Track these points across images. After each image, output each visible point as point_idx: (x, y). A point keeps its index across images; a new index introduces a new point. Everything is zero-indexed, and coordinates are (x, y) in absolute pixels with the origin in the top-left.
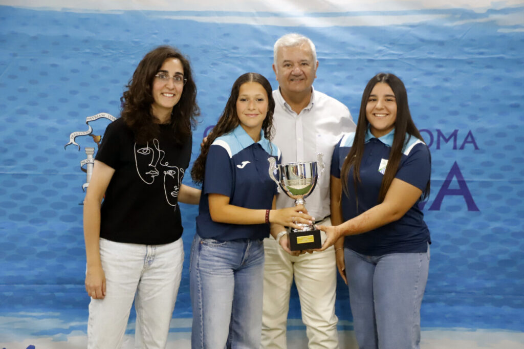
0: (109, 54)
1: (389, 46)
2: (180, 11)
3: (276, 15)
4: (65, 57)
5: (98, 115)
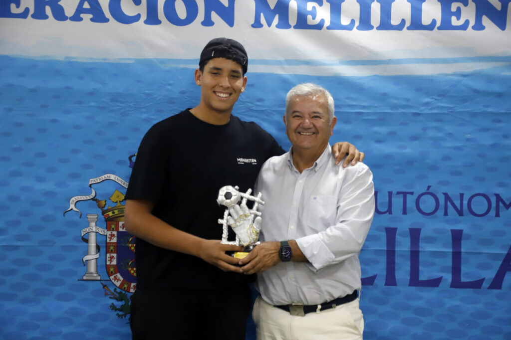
0: (118, 108)
1: (437, 98)
3: (308, 63)
4: (67, 112)
5: (103, 177)
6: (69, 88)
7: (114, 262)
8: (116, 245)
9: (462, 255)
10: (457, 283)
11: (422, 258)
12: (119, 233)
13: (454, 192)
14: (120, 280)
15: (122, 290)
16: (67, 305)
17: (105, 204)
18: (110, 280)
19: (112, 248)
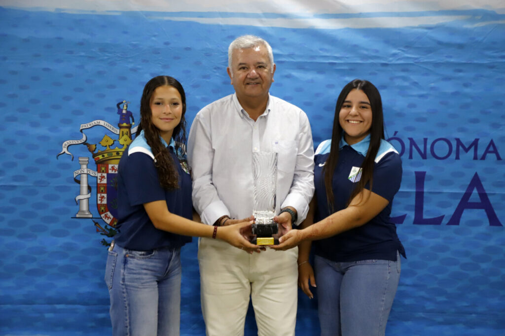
0: (106, 58)
1: (404, 49)
3: (284, 16)
4: (59, 61)
5: (93, 122)
6: (60, 38)
7: (105, 202)
8: (106, 186)
9: (425, 195)
10: (419, 220)
12: (108, 175)
13: (418, 137)
14: (111, 218)
15: (112, 227)
16: (62, 241)
17: (96, 148)
18: (101, 218)
19: (102, 189)
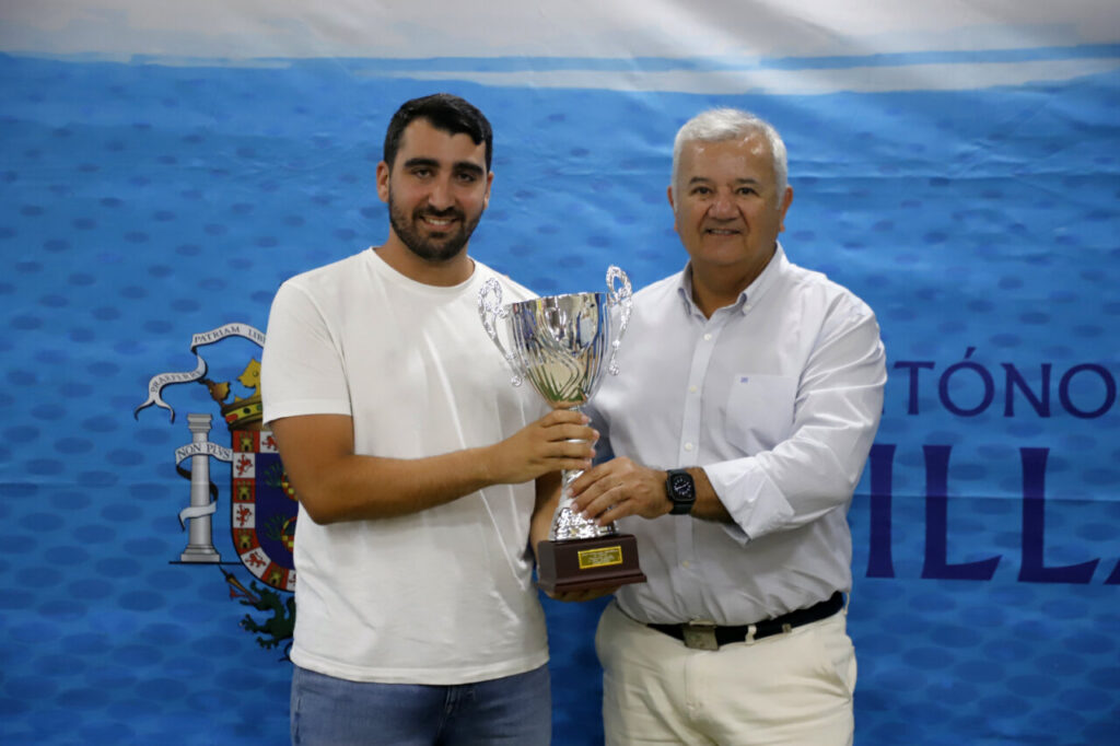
0: (255, 171)
1: (990, 143)
2: (436, 59)
3: (687, 65)
4: (140, 181)
5: (223, 329)
6: (142, 127)
7: (250, 523)
8: (254, 484)
9: (1047, 507)
10: (1034, 572)
11: (952, 514)
12: (259, 456)
13: (1027, 361)
14: (264, 564)
15: (269, 585)
16: (146, 619)
17: (229, 392)
18: (242, 563)
19: (244, 491)
